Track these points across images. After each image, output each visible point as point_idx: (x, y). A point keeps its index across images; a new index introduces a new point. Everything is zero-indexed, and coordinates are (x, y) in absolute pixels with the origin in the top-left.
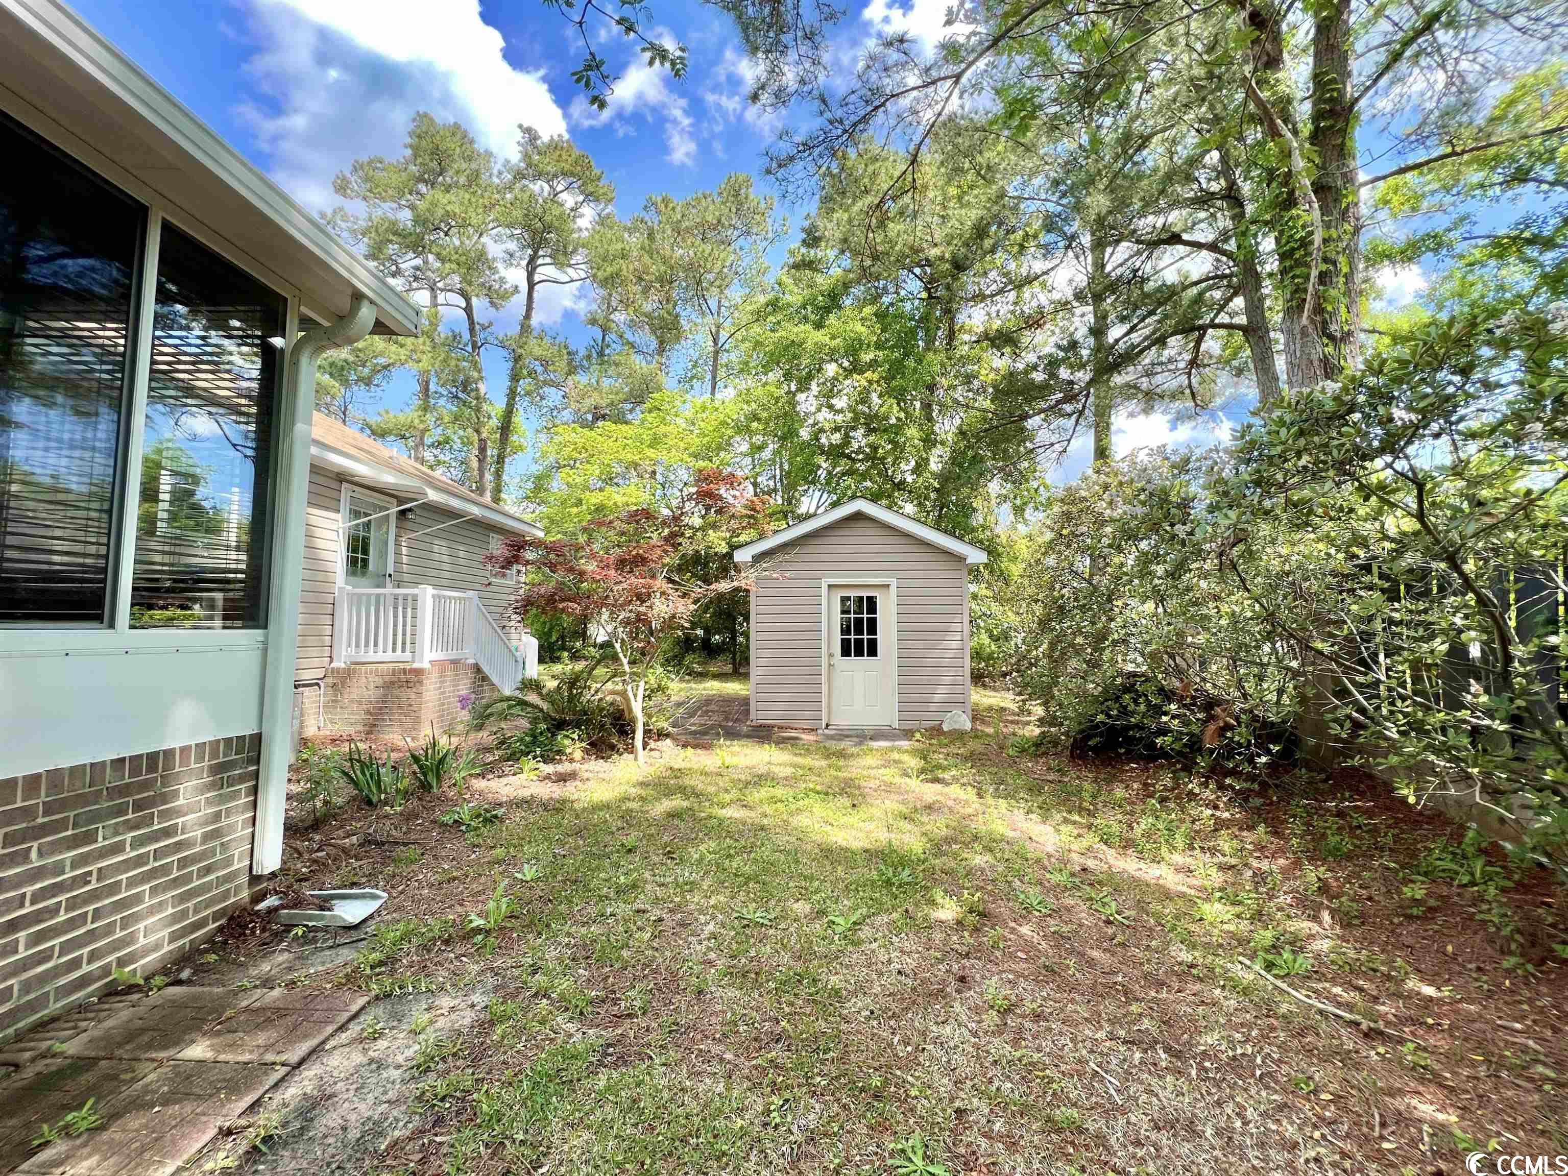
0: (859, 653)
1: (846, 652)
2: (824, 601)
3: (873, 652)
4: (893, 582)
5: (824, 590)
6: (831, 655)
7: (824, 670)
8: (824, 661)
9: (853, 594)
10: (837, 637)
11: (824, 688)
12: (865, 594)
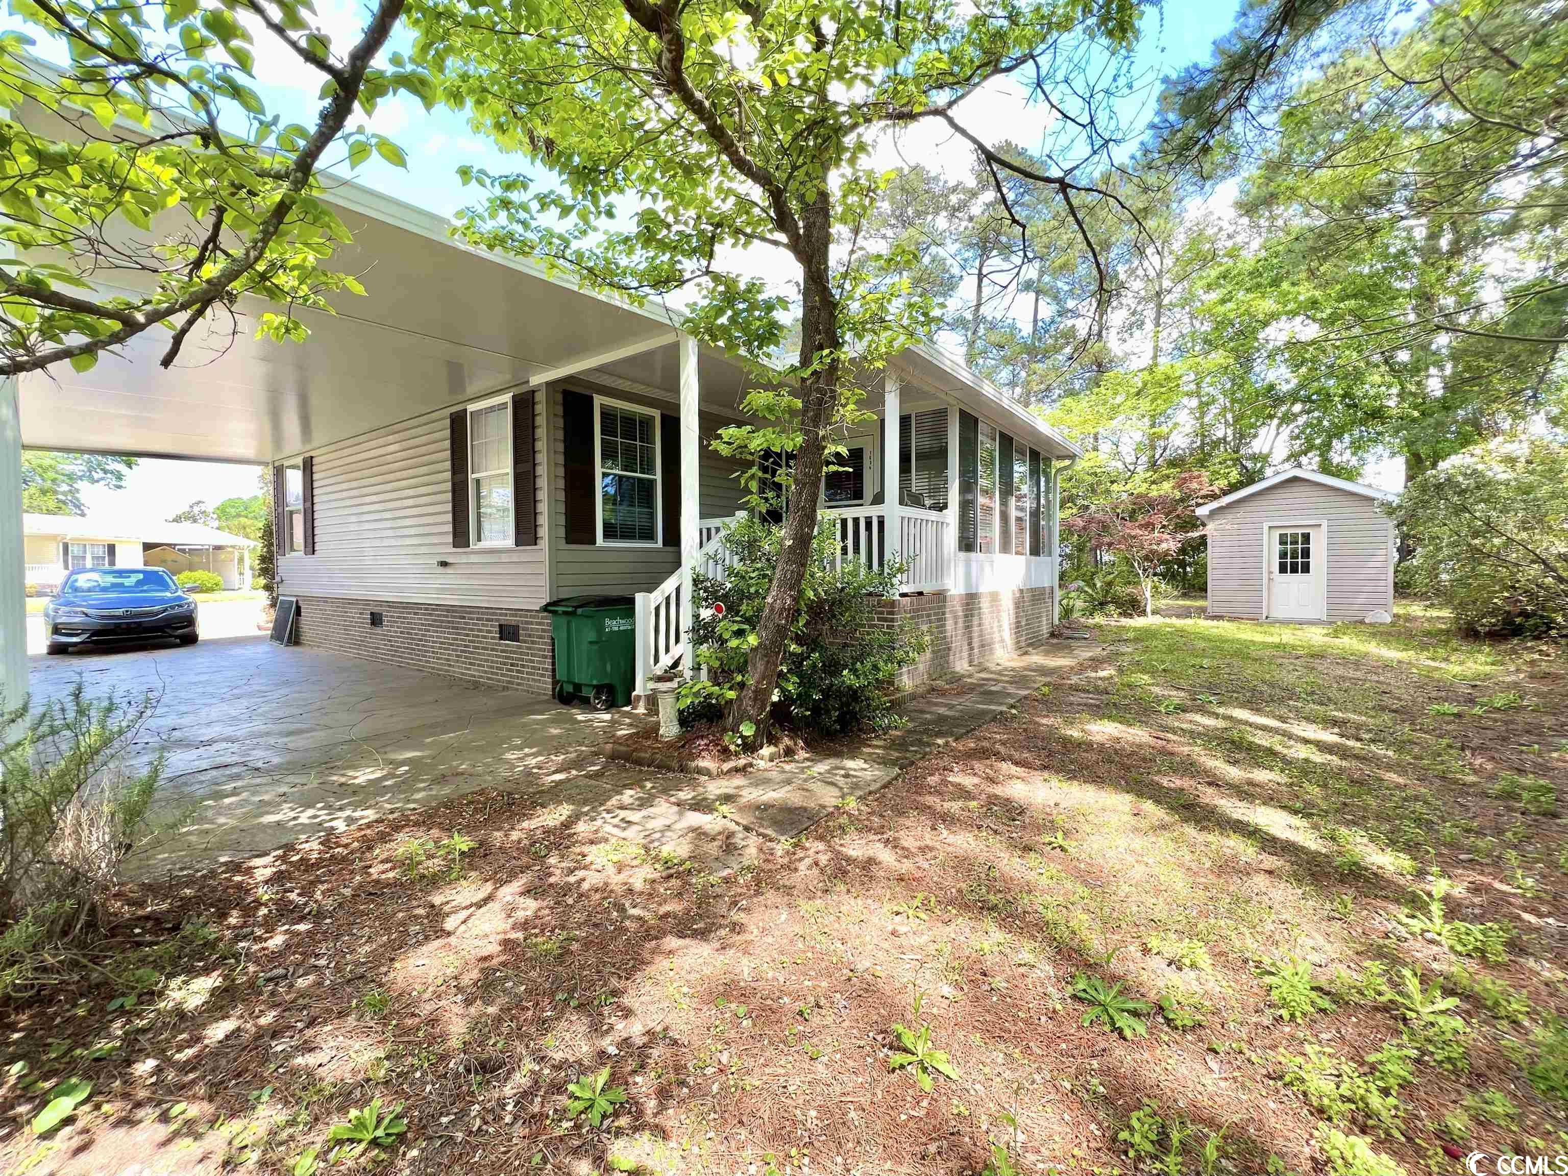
0: (1294, 570)
1: (1283, 569)
2: (1265, 537)
3: (1306, 569)
4: (1325, 524)
5: (1266, 529)
6: (1270, 573)
7: (1265, 581)
8: (1265, 575)
9: (1289, 531)
10: (1276, 561)
11: (1265, 594)
12: (1300, 531)
